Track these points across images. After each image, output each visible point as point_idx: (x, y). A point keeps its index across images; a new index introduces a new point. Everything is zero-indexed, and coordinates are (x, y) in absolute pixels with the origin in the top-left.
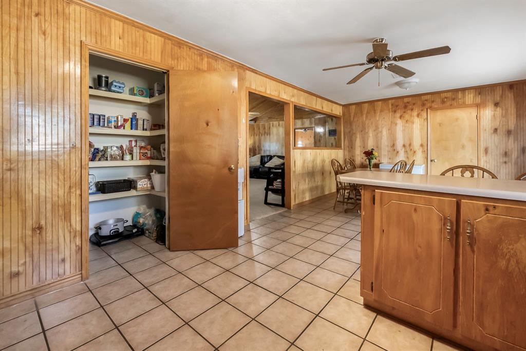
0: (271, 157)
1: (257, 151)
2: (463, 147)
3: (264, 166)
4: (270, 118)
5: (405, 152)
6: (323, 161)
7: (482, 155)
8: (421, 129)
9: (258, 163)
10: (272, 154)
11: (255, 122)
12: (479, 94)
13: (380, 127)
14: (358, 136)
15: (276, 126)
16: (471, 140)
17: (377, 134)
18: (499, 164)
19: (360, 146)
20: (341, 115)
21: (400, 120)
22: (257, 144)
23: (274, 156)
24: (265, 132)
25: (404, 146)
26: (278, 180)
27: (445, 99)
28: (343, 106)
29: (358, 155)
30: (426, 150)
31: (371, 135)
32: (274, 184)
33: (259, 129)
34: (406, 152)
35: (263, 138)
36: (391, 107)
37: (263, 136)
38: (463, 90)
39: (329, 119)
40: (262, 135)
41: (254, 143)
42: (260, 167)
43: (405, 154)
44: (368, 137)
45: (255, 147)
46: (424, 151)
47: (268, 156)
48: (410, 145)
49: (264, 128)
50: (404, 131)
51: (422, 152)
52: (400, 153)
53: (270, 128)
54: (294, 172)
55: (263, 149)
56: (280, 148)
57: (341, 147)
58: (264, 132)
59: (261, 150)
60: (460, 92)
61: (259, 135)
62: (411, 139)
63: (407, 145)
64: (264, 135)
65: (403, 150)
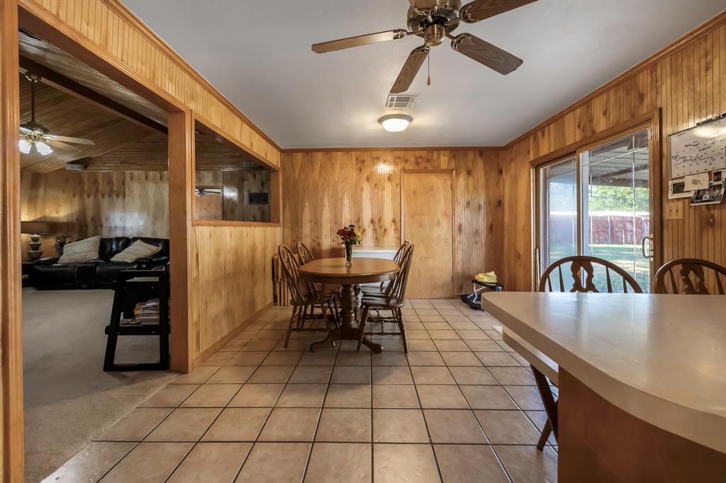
0: (127, 242)
1: (91, 230)
2: (439, 222)
3: (108, 261)
4: (122, 162)
5: (373, 230)
6: (253, 249)
7: (456, 233)
8: (393, 199)
9: (94, 255)
10: (130, 234)
11: (86, 167)
12: (454, 157)
13: (340, 190)
14: (307, 204)
15: (139, 179)
16: (446, 215)
17: (336, 202)
18: (471, 245)
19: (311, 221)
20: (279, 166)
21: (367, 182)
22: (90, 215)
23: (135, 239)
24: (112, 190)
25: (372, 221)
26: (150, 304)
27: (420, 160)
28: (283, 151)
29: (307, 235)
30: (399, 227)
31: (326, 203)
32: (136, 312)
33: (96, 182)
34: (375, 230)
35: (105, 202)
36: (355, 162)
37: (106, 198)
38: (439, 149)
39: (248, 175)
40: (103, 196)
41: (83, 212)
42: (97, 264)
43: (373, 233)
44: (323, 206)
45: (85, 219)
46: (397, 229)
47: (118, 239)
48: (380, 220)
49: (110, 182)
50: (372, 199)
51: (395, 230)
52: (367, 231)
53: (123, 183)
54: (197, 278)
55: (106, 225)
56: (149, 224)
57: (279, 222)
58: (107, 189)
59: (101, 226)
60: (435, 152)
61: (95, 196)
62: (381, 212)
63: (376, 220)
64: (110, 196)
65: (372, 227)
